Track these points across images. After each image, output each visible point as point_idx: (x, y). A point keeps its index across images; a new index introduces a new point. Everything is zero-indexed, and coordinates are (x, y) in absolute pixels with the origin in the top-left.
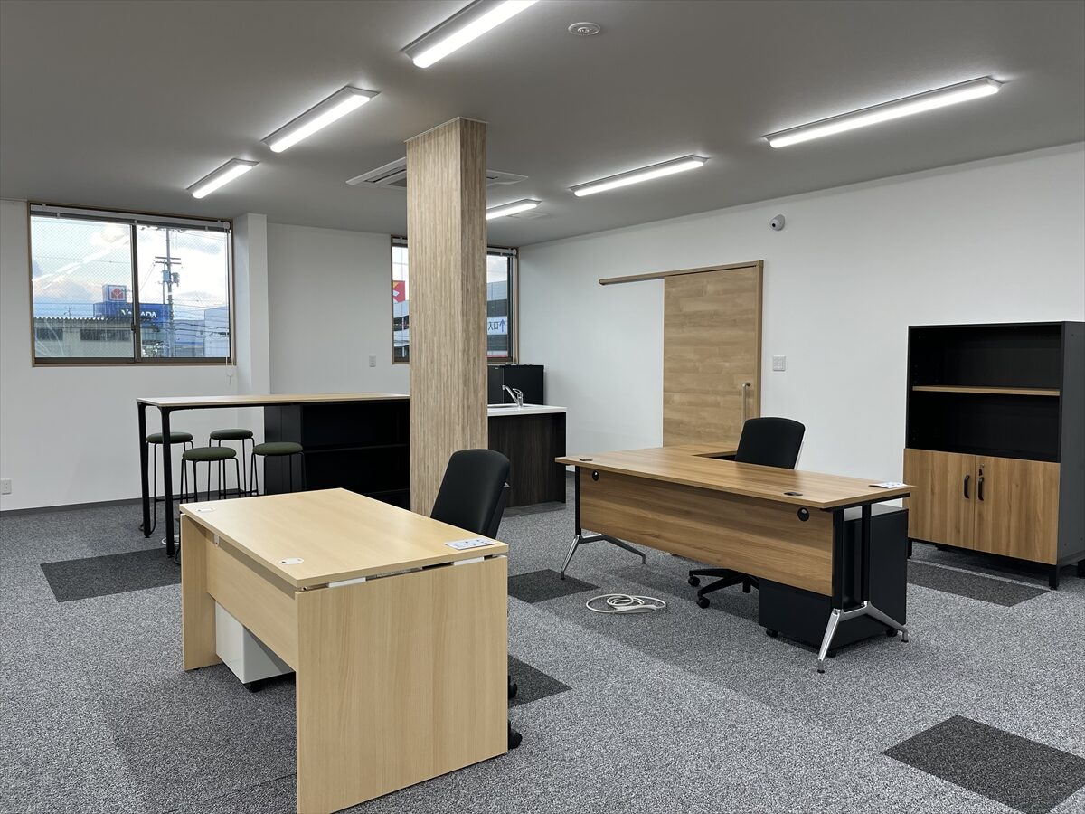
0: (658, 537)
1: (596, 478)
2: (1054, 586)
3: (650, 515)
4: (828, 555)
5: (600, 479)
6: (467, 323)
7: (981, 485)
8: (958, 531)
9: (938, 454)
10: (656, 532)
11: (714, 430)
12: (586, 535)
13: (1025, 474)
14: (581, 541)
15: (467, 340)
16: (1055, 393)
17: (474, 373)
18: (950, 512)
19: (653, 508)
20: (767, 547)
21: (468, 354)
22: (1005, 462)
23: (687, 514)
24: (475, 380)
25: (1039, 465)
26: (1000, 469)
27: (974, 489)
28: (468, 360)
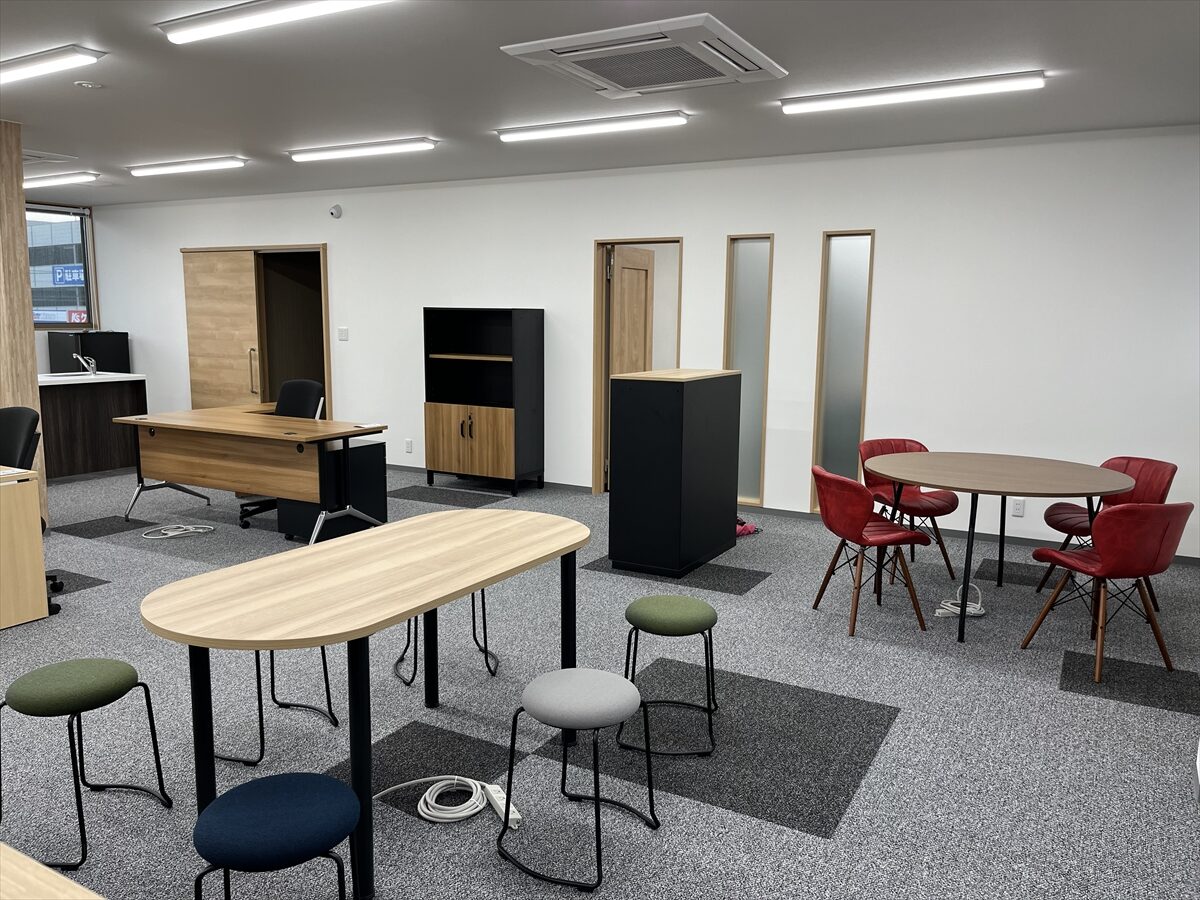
0: (204, 477)
1: (152, 434)
2: (515, 495)
3: (197, 460)
4: (316, 475)
5: (156, 435)
6: (11, 300)
7: (470, 426)
8: (459, 461)
9: (445, 405)
10: (203, 473)
11: (230, 389)
12: (148, 482)
13: (495, 416)
14: (144, 488)
15: (12, 315)
16: (510, 359)
17: (21, 345)
18: (454, 448)
19: (201, 454)
20: (279, 474)
21: (14, 330)
22: (484, 408)
23: (224, 457)
24: (22, 351)
25: (502, 411)
26: (482, 413)
27: (467, 429)
28: (14, 334)
